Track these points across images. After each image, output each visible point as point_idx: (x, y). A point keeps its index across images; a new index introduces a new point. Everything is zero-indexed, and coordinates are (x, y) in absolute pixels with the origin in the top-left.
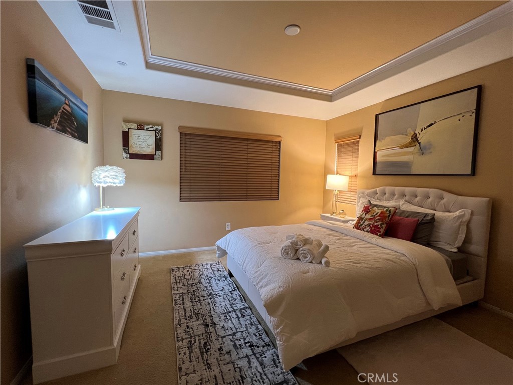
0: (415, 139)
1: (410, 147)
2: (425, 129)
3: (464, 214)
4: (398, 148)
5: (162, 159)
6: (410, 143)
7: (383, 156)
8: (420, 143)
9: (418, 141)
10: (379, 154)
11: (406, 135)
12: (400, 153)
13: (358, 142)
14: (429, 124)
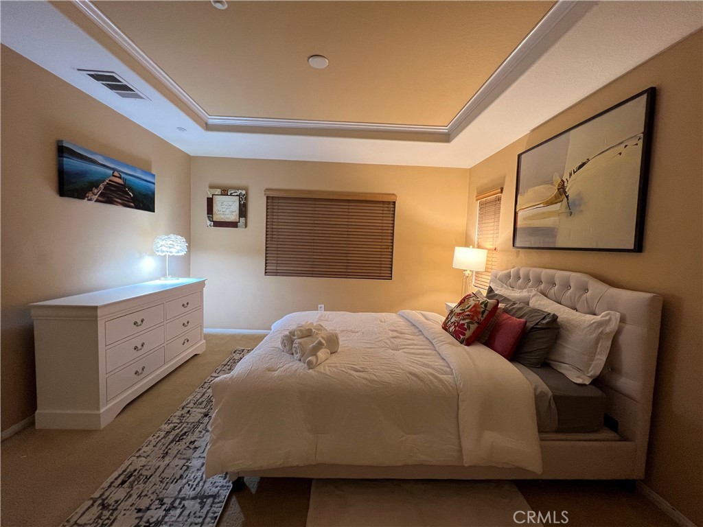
0: (562, 189)
1: (556, 203)
2: (574, 172)
3: (610, 320)
4: (542, 205)
5: (246, 227)
6: (555, 196)
7: (524, 219)
8: (567, 197)
9: (565, 193)
10: (520, 214)
11: (552, 184)
12: (543, 213)
13: (499, 199)
14: (581, 163)
